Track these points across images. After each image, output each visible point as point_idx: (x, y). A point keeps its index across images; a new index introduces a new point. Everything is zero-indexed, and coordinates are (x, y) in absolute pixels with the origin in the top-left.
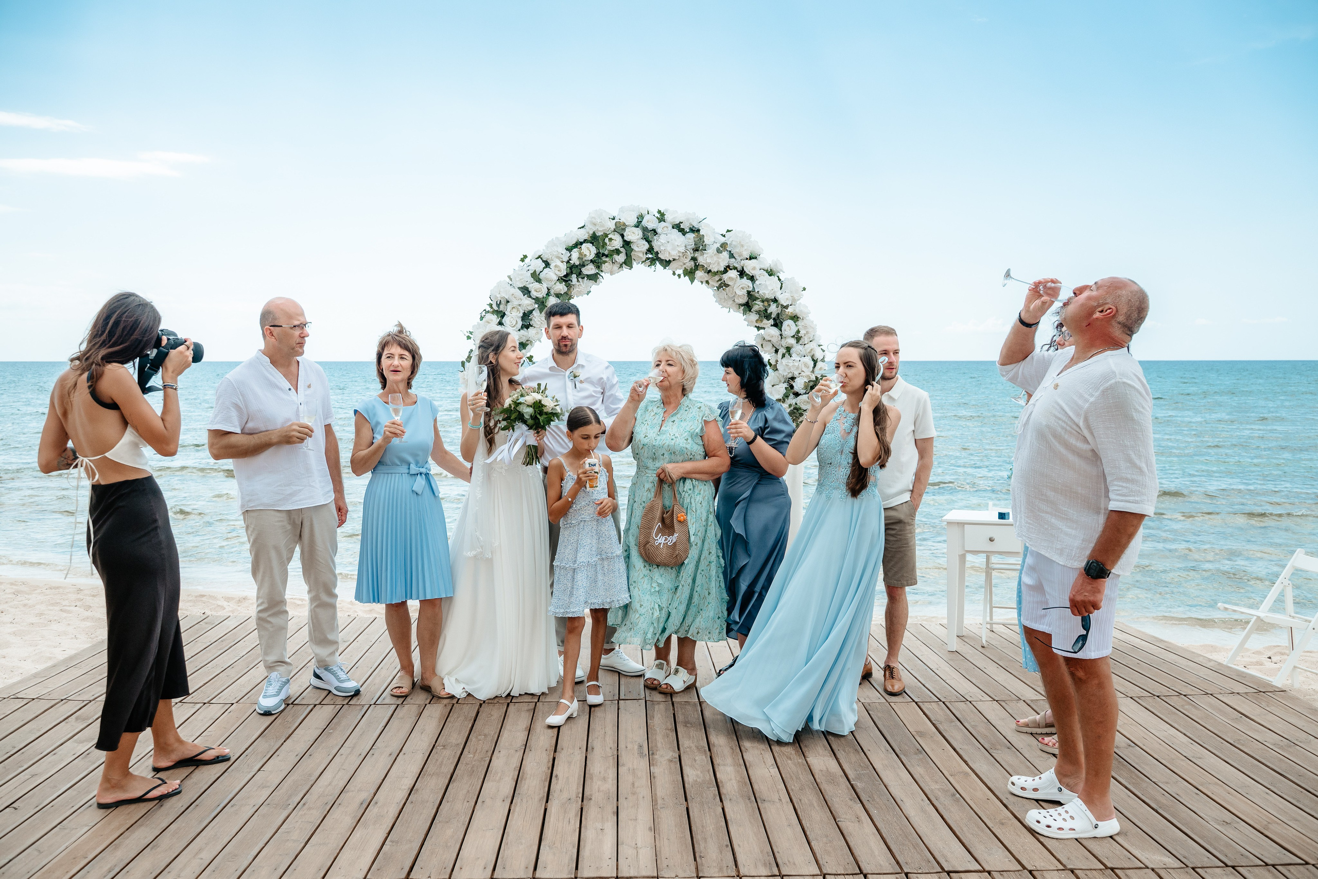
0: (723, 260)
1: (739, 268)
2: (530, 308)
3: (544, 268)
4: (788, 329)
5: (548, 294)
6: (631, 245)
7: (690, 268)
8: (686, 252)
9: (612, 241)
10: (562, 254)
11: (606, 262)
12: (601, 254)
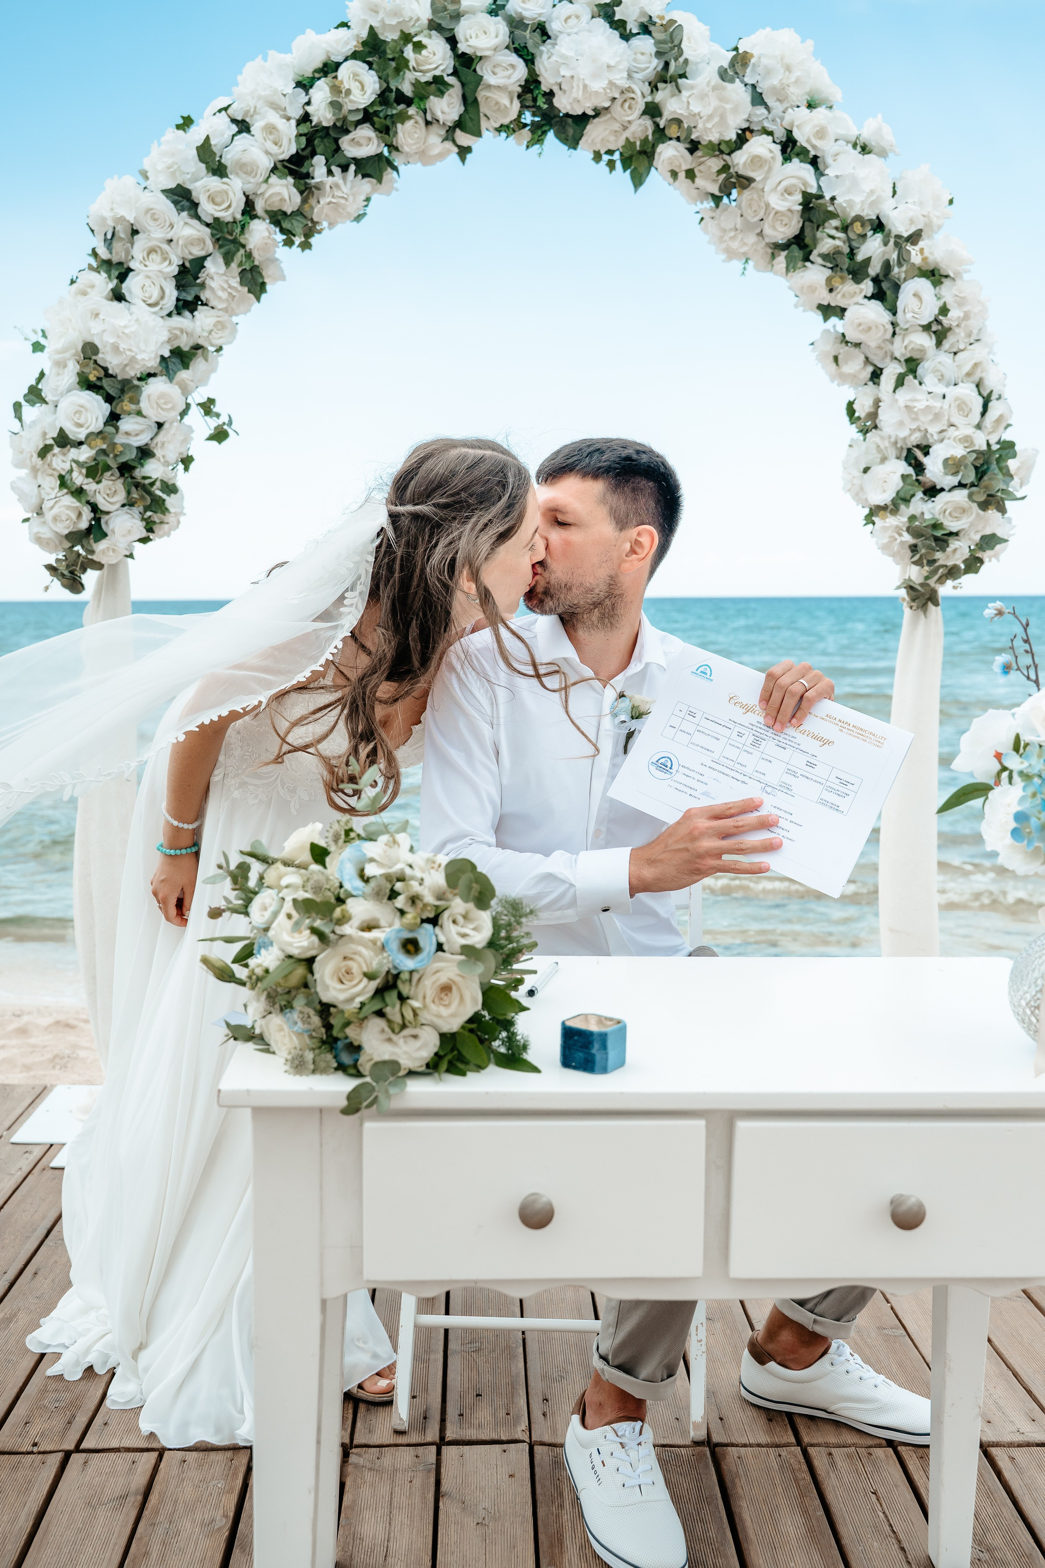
0: (735, 110)
1: (780, 135)
2: (198, 252)
3: (234, 136)
4: (913, 303)
5: (249, 209)
6: (478, 69)
7: (641, 141)
8: (630, 90)
9: (424, 52)
10: (285, 95)
11: (410, 117)
12: (394, 94)
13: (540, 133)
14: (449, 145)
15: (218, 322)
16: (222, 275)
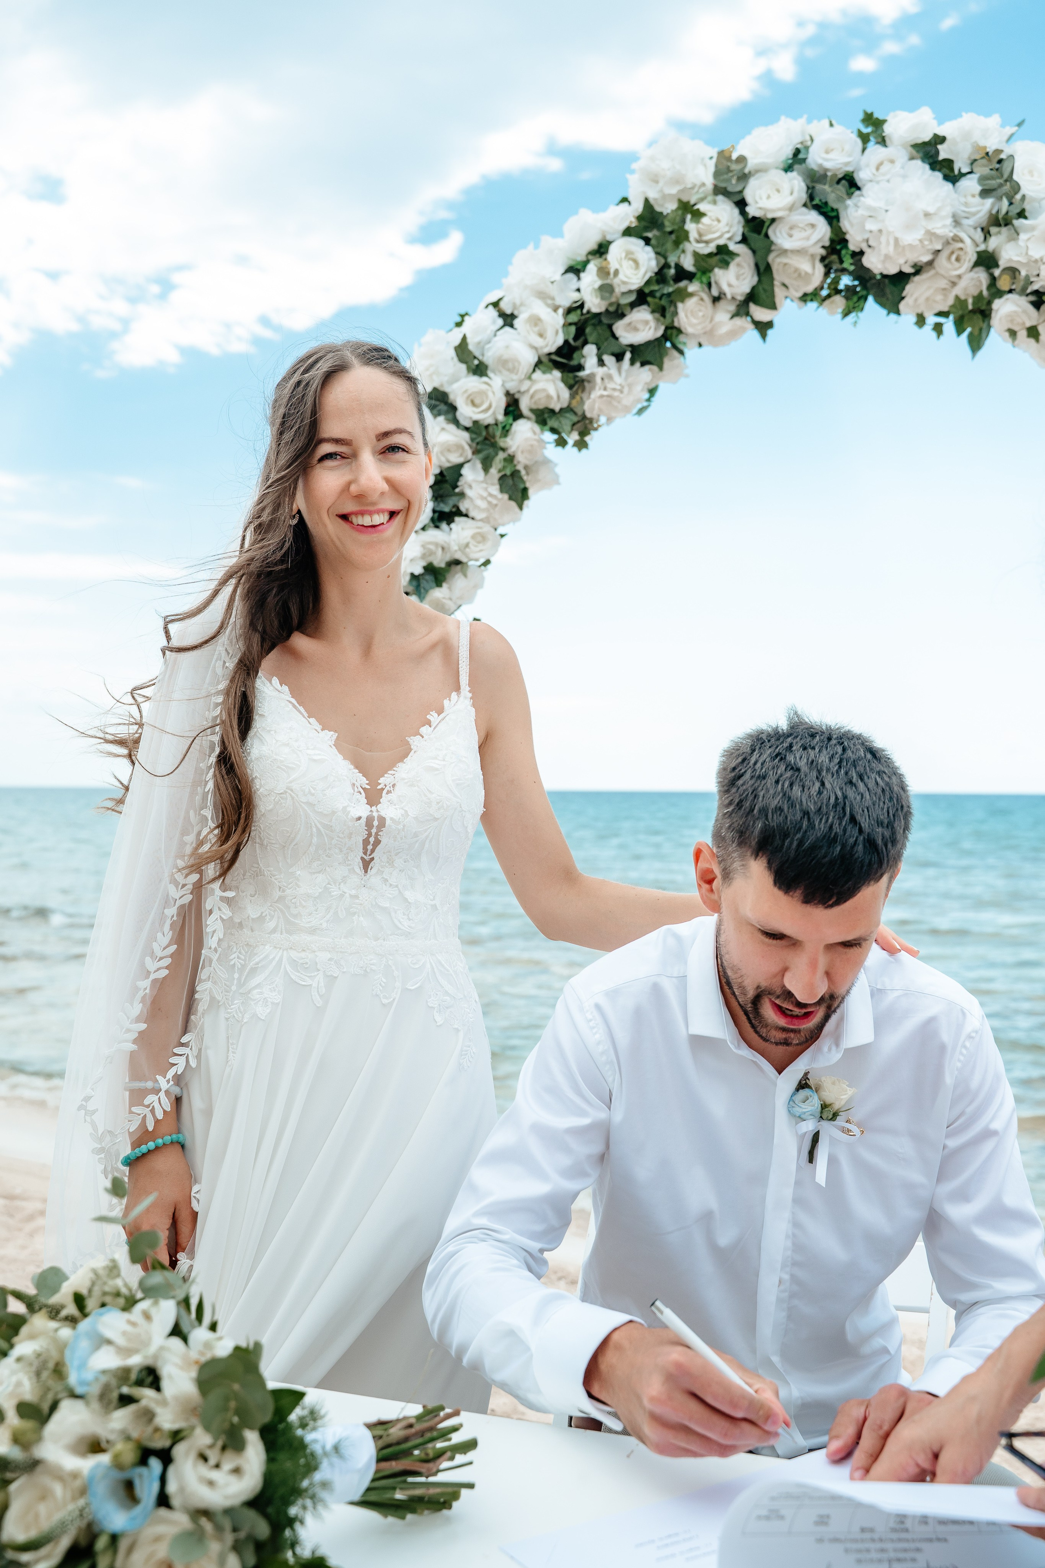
6: (770, 233)
7: (974, 297)
8: (957, 239)
9: (705, 220)
10: (552, 282)
11: (691, 295)
12: (672, 271)
13: (855, 299)
14: (743, 322)
15: (479, 534)
16: (482, 482)
